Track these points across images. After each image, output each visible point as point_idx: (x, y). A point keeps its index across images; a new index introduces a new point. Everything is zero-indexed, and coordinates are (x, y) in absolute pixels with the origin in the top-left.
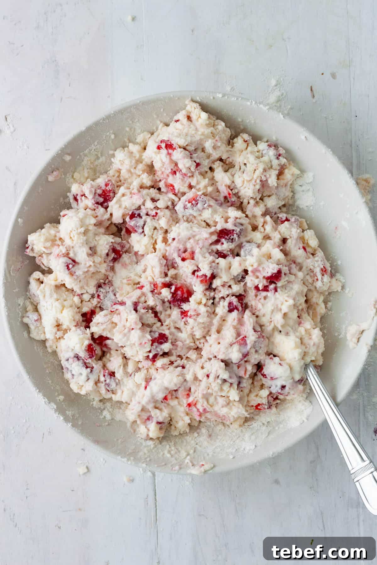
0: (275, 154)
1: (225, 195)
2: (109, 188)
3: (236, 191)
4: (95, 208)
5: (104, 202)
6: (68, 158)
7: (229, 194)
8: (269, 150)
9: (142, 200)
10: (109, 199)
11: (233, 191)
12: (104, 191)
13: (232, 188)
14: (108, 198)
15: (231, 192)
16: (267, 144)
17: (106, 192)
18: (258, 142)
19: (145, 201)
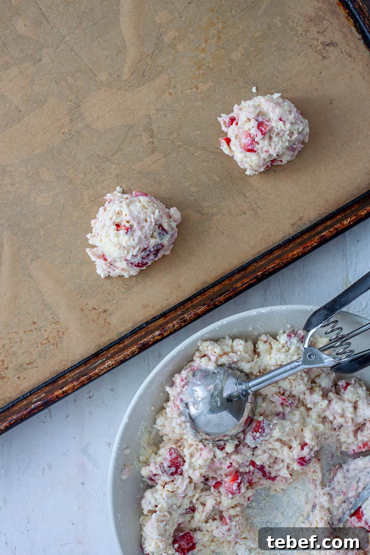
0: (299, 340)
1: (280, 403)
2: (174, 456)
3: (288, 393)
4: (173, 479)
5: (177, 470)
6: (127, 451)
7: (284, 400)
8: (291, 340)
9: (212, 453)
10: (180, 465)
11: (285, 394)
12: (171, 461)
13: (282, 392)
14: (178, 465)
15: (284, 397)
16: (285, 335)
17: (174, 461)
18: (278, 338)
19: (214, 452)
